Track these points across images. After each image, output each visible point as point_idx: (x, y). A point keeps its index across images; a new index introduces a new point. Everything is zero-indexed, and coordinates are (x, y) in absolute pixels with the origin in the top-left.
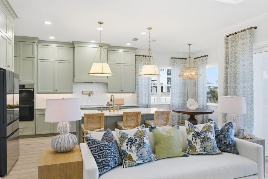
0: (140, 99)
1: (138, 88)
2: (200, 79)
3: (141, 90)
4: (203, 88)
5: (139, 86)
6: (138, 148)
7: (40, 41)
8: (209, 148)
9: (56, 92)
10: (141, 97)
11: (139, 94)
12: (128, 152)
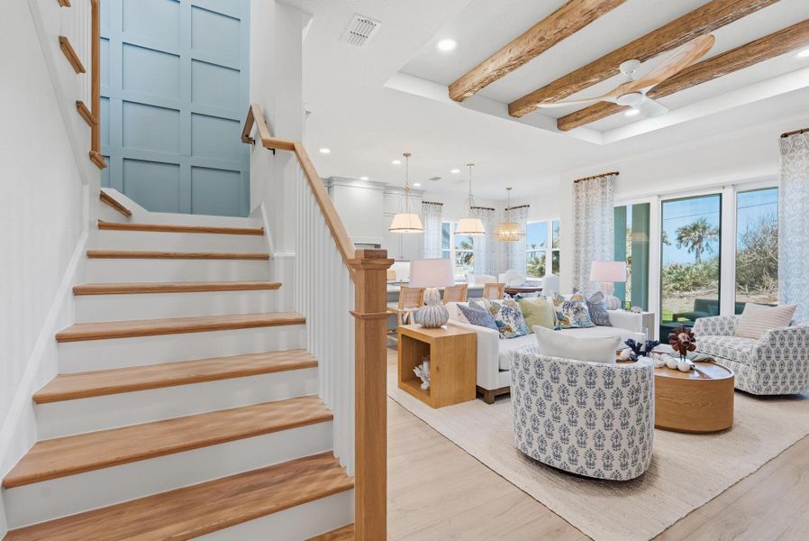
12: (505, 322)
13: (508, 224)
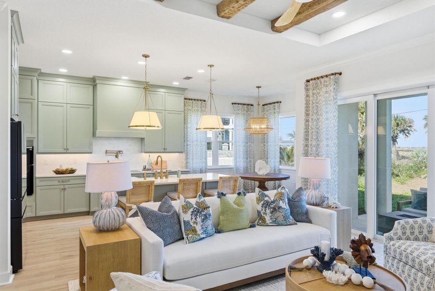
0: (190, 160)
1: (187, 145)
2: (271, 134)
3: (191, 148)
4: (275, 145)
5: (189, 142)
6: (204, 219)
7: (41, 74)
8: (281, 219)
9: (66, 151)
10: (191, 158)
11: (189, 154)
12: (192, 224)
13: (262, 119)
